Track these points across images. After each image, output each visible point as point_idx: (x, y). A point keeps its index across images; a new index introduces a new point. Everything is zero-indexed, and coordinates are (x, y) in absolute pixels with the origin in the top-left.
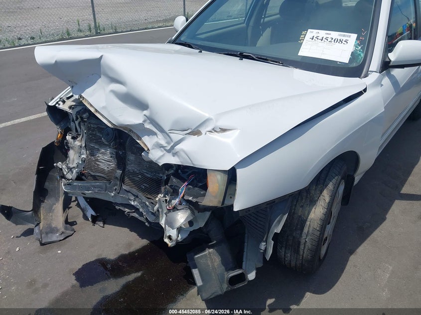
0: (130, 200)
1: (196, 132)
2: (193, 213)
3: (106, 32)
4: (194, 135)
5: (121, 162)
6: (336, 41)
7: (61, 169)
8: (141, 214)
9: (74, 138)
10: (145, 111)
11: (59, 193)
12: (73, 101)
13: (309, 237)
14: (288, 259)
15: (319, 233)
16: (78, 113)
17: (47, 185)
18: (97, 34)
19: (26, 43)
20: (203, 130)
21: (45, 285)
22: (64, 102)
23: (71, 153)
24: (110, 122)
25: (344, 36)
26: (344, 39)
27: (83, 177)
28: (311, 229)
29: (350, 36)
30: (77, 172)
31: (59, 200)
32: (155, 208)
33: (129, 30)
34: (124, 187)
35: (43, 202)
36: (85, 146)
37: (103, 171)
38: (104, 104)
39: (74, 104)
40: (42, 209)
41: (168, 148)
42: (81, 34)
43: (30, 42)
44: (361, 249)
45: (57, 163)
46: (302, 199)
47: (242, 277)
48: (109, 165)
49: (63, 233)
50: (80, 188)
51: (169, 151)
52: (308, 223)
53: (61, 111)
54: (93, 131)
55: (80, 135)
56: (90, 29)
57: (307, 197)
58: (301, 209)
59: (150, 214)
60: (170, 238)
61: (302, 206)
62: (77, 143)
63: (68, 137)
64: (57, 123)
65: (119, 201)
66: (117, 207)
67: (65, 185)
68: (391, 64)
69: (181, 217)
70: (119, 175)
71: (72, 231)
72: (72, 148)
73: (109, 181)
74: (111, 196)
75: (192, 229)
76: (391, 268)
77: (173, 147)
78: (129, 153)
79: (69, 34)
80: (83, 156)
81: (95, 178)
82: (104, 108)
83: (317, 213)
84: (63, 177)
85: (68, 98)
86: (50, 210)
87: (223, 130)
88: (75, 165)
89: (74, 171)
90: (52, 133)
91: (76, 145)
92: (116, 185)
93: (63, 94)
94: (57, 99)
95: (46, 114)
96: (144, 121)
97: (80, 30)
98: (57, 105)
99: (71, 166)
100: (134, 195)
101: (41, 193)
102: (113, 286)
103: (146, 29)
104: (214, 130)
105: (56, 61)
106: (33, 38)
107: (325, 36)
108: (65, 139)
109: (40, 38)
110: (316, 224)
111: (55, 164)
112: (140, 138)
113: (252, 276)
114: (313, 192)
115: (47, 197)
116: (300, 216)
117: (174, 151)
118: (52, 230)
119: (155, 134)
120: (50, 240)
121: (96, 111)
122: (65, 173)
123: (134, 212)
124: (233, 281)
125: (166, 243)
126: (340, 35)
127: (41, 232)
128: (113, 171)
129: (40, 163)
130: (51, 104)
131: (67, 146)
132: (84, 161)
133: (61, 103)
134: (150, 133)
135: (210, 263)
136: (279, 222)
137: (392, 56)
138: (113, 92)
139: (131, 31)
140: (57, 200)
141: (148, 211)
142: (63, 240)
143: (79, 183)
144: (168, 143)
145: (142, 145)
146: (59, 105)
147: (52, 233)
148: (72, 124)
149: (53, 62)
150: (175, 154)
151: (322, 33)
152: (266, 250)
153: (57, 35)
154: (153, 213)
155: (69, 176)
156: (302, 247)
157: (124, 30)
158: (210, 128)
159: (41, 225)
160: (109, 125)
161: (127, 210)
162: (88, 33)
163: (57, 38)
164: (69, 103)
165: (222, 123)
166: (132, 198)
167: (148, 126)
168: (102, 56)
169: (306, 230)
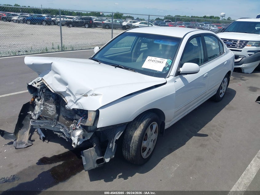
0: (60, 129)
1: (86, 95)
2: (84, 131)
3: (67, 49)
4: (85, 96)
5: (58, 111)
6: (159, 62)
7: (31, 115)
8: (64, 136)
9: (38, 100)
10: (67, 86)
11: (28, 126)
12: (40, 83)
13: (134, 144)
14: (126, 156)
15: (138, 142)
16: (41, 88)
17: (24, 122)
18: (62, 51)
19: (23, 54)
20: (89, 95)
21: (16, 166)
22: (36, 83)
23: (36, 107)
24: (53, 90)
25: (162, 60)
26: (162, 61)
27: (40, 118)
28: (135, 140)
29: (164, 60)
30: (38, 116)
31: (28, 130)
32: (70, 131)
33: (80, 49)
34: (58, 123)
35: (20, 130)
36: (43, 104)
37: (50, 115)
38: (51, 83)
39: (40, 84)
40: (19, 133)
41: (74, 102)
42: (54, 50)
43: (25, 53)
44: (167, 157)
45: (29, 112)
46: (132, 127)
47: (102, 160)
48: (53, 112)
49: (27, 144)
50: (39, 123)
51: (75, 103)
52: (133, 138)
53: (34, 87)
54: (47, 97)
55: (41, 99)
56: (59, 48)
57: (134, 127)
58: (131, 132)
59: (68, 134)
60: (74, 144)
61: (132, 131)
62: (40, 102)
63: (36, 100)
64: (32, 93)
65: (56, 130)
66: (55, 133)
67: (31, 122)
68: (181, 73)
69: (78, 133)
70: (57, 117)
71: (31, 143)
72: (37, 105)
73: (52, 120)
74: (52, 127)
75: (84, 140)
76: (178, 165)
77: (76, 101)
78: (62, 107)
79: (47, 50)
80: (41, 109)
81: (46, 118)
82: (51, 84)
83: (137, 133)
84: (31, 118)
85: (38, 82)
86: (23, 134)
87: (96, 95)
88: (37, 113)
89: (37, 116)
90: (29, 98)
91: (39, 103)
92: (55, 122)
93: (36, 80)
94: (33, 82)
95: (28, 91)
96: (66, 90)
97: (53, 48)
98: (32, 85)
99: (35, 113)
100: (62, 126)
101: (20, 126)
102: (47, 167)
103: (90, 49)
104: (92, 95)
105: (33, 64)
106: (26, 51)
107: (154, 60)
108: (35, 100)
109: (31, 52)
110: (136, 138)
111: (28, 112)
112: (64, 97)
113: (107, 160)
114: (137, 124)
115: (23, 128)
116: (131, 135)
117: (76, 103)
118: (22, 143)
119: (70, 96)
120: (20, 147)
121: (48, 85)
122: (32, 116)
123: (62, 135)
124: (98, 161)
125: (72, 146)
126: (161, 59)
127: (16, 143)
128: (54, 115)
129: (21, 112)
130: (30, 84)
131: (35, 104)
132: (42, 111)
133: (34, 84)
134: (68, 95)
135: (90, 154)
136: (118, 135)
137: (181, 70)
138: (55, 77)
139: (81, 50)
140: (27, 130)
141: (67, 133)
142: (26, 147)
143: (38, 121)
144: (75, 99)
145: (65, 100)
146: (33, 84)
147: (21, 144)
148: (39, 94)
149: (32, 63)
150: (77, 104)
151: (153, 58)
152: (112, 147)
153: (40, 51)
154: (69, 134)
155: (34, 118)
156: (131, 149)
157: (78, 49)
158: (91, 94)
159: (17, 140)
160: (53, 91)
161: (59, 134)
162: (57, 50)
163: (40, 52)
164: (39, 84)
165: (96, 92)
166: (61, 127)
167: (68, 92)
168: (52, 63)
169: (132, 141)
